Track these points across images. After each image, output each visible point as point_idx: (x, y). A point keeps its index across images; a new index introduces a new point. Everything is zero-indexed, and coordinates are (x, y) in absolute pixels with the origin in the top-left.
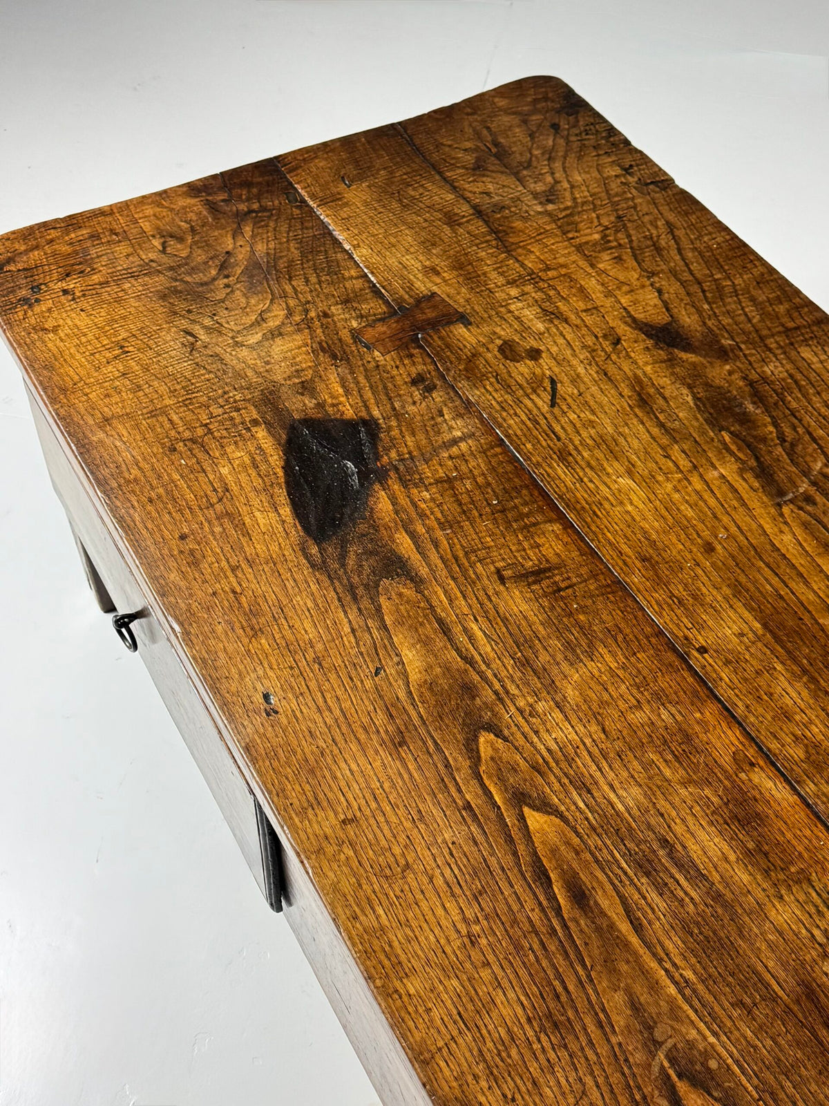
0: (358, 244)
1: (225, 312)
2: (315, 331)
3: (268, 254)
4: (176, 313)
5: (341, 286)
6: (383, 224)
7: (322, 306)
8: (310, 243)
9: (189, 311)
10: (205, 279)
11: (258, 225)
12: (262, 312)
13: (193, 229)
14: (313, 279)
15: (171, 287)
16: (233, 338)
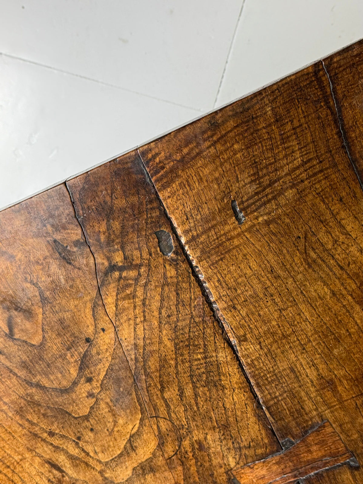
0: (245, 335)
1: (91, 435)
2: (189, 470)
3: (136, 345)
4: (36, 435)
5: (221, 404)
6: (278, 300)
7: (197, 435)
8: (187, 330)
9: (51, 434)
10: (65, 383)
11: (123, 295)
12: (131, 436)
13: (44, 300)
14: (189, 392)
15: (27, 395)
16: (101, 472)
